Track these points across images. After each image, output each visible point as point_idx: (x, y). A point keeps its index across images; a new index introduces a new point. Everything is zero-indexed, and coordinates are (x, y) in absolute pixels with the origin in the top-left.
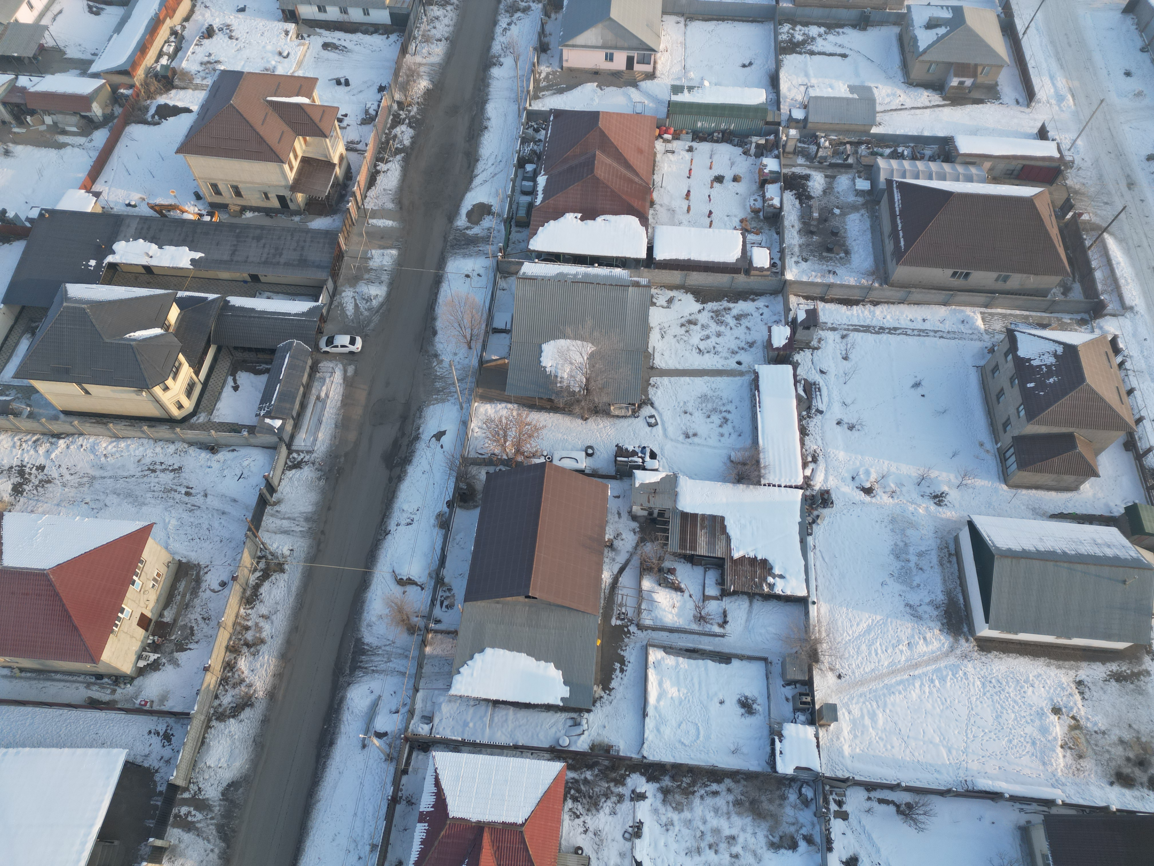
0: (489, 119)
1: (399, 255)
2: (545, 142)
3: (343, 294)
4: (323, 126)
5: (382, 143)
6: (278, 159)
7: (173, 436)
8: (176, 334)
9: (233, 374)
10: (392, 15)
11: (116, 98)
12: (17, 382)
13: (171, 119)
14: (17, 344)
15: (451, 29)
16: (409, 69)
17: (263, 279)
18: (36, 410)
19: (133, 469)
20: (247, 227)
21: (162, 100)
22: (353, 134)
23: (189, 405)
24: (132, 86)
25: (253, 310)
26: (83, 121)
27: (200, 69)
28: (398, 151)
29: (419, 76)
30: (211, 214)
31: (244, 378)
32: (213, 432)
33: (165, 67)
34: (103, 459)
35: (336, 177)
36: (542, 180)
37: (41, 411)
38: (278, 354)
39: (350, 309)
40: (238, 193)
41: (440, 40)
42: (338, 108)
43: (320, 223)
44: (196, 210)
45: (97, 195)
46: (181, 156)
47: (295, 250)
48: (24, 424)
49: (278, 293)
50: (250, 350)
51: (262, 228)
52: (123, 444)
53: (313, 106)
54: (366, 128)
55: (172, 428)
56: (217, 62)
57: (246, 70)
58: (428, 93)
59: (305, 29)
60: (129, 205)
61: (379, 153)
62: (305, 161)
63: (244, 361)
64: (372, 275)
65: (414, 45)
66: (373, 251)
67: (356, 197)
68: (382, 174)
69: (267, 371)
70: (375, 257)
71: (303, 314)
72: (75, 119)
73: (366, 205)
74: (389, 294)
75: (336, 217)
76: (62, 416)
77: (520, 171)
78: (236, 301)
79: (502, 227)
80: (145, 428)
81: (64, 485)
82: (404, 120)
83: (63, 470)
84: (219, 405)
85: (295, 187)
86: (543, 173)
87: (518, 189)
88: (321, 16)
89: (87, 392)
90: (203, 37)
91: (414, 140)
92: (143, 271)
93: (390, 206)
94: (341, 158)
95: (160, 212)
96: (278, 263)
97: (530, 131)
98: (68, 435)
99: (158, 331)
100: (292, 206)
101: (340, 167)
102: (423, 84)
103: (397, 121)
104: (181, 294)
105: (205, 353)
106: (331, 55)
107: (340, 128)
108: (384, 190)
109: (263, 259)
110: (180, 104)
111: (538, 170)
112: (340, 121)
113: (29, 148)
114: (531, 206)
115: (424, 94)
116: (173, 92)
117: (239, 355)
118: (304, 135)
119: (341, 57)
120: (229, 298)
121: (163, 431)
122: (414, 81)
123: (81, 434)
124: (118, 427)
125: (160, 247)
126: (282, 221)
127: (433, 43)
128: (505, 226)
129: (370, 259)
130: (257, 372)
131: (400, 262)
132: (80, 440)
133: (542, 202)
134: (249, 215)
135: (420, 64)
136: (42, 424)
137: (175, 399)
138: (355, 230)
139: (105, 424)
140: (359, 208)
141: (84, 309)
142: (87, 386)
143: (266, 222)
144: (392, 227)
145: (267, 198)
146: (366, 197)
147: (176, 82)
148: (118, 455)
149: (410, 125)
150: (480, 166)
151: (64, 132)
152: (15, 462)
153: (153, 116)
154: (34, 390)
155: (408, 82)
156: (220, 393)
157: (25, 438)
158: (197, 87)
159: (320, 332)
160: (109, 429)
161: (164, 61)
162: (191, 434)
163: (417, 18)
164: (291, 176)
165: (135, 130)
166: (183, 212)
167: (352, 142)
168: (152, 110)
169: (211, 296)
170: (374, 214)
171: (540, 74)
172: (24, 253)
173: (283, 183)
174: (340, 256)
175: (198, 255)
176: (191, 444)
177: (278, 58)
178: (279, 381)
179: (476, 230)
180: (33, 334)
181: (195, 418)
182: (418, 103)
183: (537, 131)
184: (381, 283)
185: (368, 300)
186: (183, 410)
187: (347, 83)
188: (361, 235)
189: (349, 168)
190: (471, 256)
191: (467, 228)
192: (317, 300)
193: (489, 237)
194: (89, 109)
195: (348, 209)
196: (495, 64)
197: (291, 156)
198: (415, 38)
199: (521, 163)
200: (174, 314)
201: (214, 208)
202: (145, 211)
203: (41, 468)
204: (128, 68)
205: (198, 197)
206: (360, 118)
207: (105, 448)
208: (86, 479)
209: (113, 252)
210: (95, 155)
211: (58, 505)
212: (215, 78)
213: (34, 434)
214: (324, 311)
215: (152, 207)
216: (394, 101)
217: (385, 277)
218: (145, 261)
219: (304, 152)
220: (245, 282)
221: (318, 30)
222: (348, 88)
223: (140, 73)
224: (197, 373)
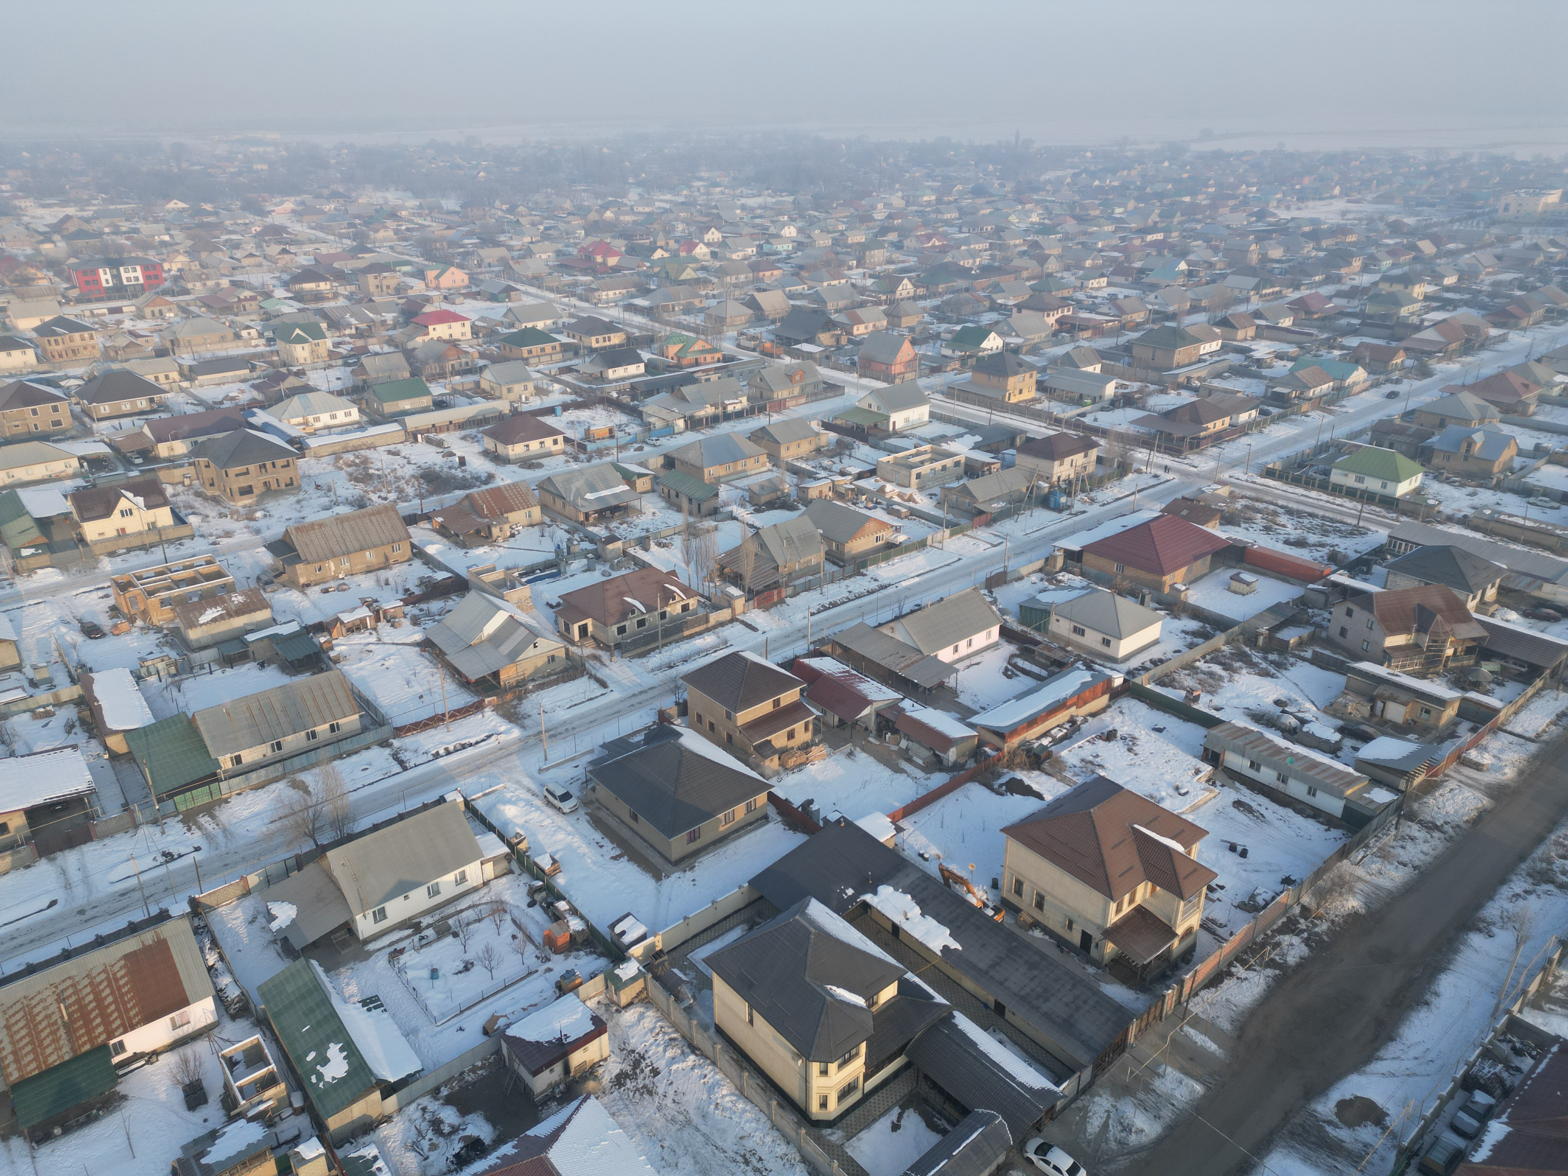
0: (1437, 994)
1: (1203, 1096)
2: (1528, 1076)
3: (1097, 1099)
4: (1186, 885)
5: (1255, 943)
6: (1109, 892)
7: (793, 1134)
8: (876, 1017)
9: (904, 1108)
10: (1346, 808)
11: (977, 753)
12: (703, 967)
13: (1017, 797)
14: (731, 929)
15: (1428, 859)
16: (1340, 877)
17: (1008, 1015)
18: (697, 1008)
19: (729, 1144)
20: (1027, 946)
21: (1020, 775)
22: (1219, 913)
23: (834, 1108)
24: (998, 749)
25: (973, 1044)
26: (934, 759)
27: (1078, 764)
28: (1272, 964)
29: (1351, 890)
30: (997, 910)
31: (913, 1121)
32: (836, 1163)
33: (1044, 748)
34: (712, 1107)
35: (1169, 949)
36: (1497, 1130)
37: (700, 1012)
38: (968, 1120)
39: (1094, 1125)
40: (1040, 904)
41: (1405, 865)
42: (1216, 875)
43: (1116, 992)
44: (984, 898)
45: (899, 830)
46: (1004, 835)
47: (1067, 1005)
48: (677, 1014)
49: (1016, 1043)
50: (941, 1091)
51: (1043, 956)
52: (741, 1106)
53: (1185, 858)
54: (1241, 915)
55: (799, 1124)
56: (1101, 766)
57: (1128, 787)
58: (1354, 916)
59: (1221, 777)
60: (921, 855)
61: (1245, 952)
62: (1140, 912)
63: (925, 1100)
64: (1151, 1099)
65: (1361, 854)
66: (1169, 1070)
67: (1182, 987)
68: (1234, 979)
69: (943, 1132)
70: (1168, 1078)
71: (1030, 1090)
72: (927, 753)
73: (1191, 1004)
74: (1159, 1141)
75: (1142, 997)
76: (713, 1030)
77: (1461, 1095)
78: (963, 1022)
79: (1392, 1156)
80: (774, 1103)
81: (659, 1109)
82: (1302, 931)
83: (671, 1093)
84: (865, 1135)
85: (1110, 933)
86: (1504, 1118)
87: (1446, 1116)
88: (1251, 774)
89: (751, 1021)
90: (1100, 737)
91: (1303, 963)
92: (890, 929)
93: (1226, 1025)
94: (1189, 931)
95: (946, 879)
96: (1037, 1008)
97: (1505, 1047)
98: (703, 1055)
99: (860, 1001)
100: (1093, 952)
101: (1181, 941)
102: (1353, 903)
103: (1290, 927)
104: (910, 976)
105: (890, 1059)
106: (1241, 816)
107: (1207, 897)
108: (1227, 1000)
109: (1022, 993)
110: (1035, 787)
111: (1497, 1110)
112: (1211, 889)
113: (872, 759)
114: (1458, 1157)
115: (1349, 915)
116: (1036, 773)
117: (925, 1089)
118: (1156, 882)
119: (1251, 824)
120: (956, 1013)
121: (787, 1121)
122: (1341, 894)
123: (714, 1063)
124: (751, 1082)
125: (923, 915)
126: (1073, 963)
127: (1391, 863)
128: (1398, 1159)
129: (1159, 1075)
130: (931, 1126)
131: (1199, 1107)
132: (708, 1069)
133: (1484, 1162)
134: (1037, 933)
135: (1359, 879)
136: (690, 1024)
137: (825, 1092)
138: (1160, 1027)
139: (742, 1069)
140: (1179, 1002)
141: (810, 933)
142: (756, 1015)
143: (1053, 953)
144: (1213, 1054)
145: (1070, 927)
146: (1196, 994)
147: (1046, 765)
148: (728, 1114)
149: (1306, 942)
150: (1392, 1049)
151: (909, 760)
152: (640, 1049)
153: (1001, 785)
154: (709, 984)
155: (1330, 891)
156: (875, 1120)
157: (666, 1029)
158: (1063, 780)
159: (1038, 1128)
160: (741, 1077)
161: (1045, 742)
162: (812, 1148)
163: (1382, 826)
164: (1113, 918)
165: (976, 791)
166: (969, 891)
167: (1213, 921)
168: (1004, 780)
169: (939, 999)
170: (1196, 1022)
171: (1557, 978)
172: (800, 848)
173: (1099, 921)
174: (1120, 1046)
175: (955, 945)
176: (804, 1160)
177: (1171, 791)
178: (949, 1156)
179: (1343, 1134)
180: (751, 928)
181: (829, 1131)
182: (1333, 922)
183: (1518, 1052)
184: (1157, 1117)
185: (1127, 1129)
186: (823, 1111)
187: (1244, 854)
188: (1163, 1037)
189: (1192, 948)
190: (1318, 1166)
191: (1330, 1123)
192: (1058, 1084)
193: (1362, 1158)
194: (946, 751)
195: (1164, 996)
196: (1480, 931)
197: (1127, 897)
198: (1367, 846)
199: (1469, 1083)
200: (889, 992)
201: (1004, 905)
202: (933, 869)
203: (655, 1072)
204: (1006, 733)
205: (995, 885)
206: (1239, 899)
207: (723, 1096)
208: (681, 1118)
209: (875, 893)
210: (922, 792)
211: (639, 1127)
212: (1088, 780)
213: (677, 1031)
214: (1059, 1104)
215: (942, 870)
216: (1298, 902)
217: (1167, 1114)
218: (898, 919)
219: (1145, 901)
220: (986, 1006)
221: (1237, 784)
222: (1242, 860)
223: (1015, 742)
224: (867, 1077)
